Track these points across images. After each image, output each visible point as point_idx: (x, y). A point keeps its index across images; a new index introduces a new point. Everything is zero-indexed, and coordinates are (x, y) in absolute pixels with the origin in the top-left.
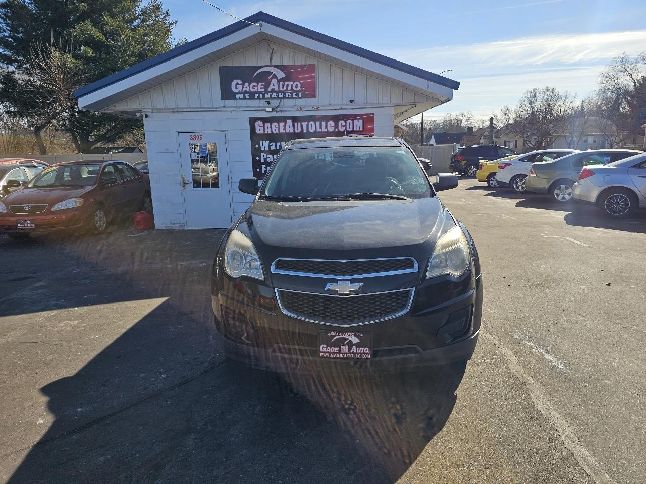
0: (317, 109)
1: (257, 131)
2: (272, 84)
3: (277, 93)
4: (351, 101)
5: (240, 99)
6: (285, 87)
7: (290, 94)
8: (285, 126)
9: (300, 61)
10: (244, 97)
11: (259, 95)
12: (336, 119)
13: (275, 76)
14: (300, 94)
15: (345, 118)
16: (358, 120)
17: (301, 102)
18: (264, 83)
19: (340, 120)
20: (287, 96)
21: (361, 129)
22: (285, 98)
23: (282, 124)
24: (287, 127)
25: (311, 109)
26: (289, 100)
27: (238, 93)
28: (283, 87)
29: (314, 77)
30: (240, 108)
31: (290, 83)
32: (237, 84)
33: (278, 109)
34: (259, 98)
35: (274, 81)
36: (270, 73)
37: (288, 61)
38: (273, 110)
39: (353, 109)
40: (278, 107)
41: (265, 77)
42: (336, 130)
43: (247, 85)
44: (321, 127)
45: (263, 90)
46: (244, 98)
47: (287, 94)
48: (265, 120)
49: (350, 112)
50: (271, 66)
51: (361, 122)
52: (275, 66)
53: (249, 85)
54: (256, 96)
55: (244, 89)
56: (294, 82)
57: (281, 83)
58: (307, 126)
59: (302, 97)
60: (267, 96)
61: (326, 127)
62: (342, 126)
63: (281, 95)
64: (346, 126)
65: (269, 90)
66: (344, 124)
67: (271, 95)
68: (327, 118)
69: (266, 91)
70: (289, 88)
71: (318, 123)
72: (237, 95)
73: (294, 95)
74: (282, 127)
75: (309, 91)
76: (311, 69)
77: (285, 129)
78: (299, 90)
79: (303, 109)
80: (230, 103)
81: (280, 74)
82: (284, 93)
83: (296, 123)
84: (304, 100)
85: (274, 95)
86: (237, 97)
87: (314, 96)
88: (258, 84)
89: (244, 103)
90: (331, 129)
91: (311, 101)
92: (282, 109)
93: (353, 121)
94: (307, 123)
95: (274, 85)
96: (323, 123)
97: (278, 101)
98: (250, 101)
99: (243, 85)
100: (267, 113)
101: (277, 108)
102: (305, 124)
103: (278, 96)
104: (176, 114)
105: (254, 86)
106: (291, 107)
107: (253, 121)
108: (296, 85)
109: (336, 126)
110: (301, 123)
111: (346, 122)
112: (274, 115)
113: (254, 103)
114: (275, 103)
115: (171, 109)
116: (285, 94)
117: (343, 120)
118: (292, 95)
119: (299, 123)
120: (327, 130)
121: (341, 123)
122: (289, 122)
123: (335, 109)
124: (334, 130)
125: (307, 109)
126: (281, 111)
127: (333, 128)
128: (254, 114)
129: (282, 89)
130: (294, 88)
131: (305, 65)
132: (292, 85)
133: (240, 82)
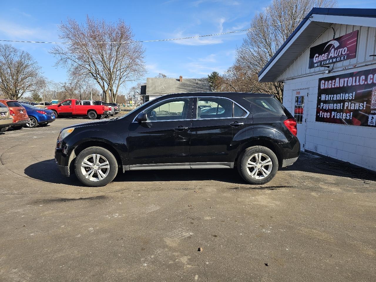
0: (355, 67)
1: (321, 87)
5: (316, 67)
6: (338, 53)
7: (339, 58)
8: (335, 82)
9: (350, 31)
11: (324, 62)
12: (367, 73)
13: (333, 47)
14: (346, 57)
15: (373, 72)
17: (346, 63)
18: (327, 53)
19: (370, 74)
20: (338, 60)
22: (337, 62)
23: (333, 81)
24: (336, 83)
25: (352, 67)
26: (340, 62)
27: (316, 63)
28: (336, 54)
29: (357, 41)
30: (316, 72)
31: (341, 50)
32: (316, 57)
35: (333, 50)
36: (332, 45)
38: (329, 72)
40: (333, 69)
41: (329, 49)
43: (320, 56)
44: (356, 82)
45: (326, 58)
46: (318, 66)
47: (338, 58)
48: (325, 79)
50: (333, 39)
52: (336, 39)
55: (319, 60)
56: (343, 48)
57: (336, 51)
58: (348, 81)
59: (347, 59)
61: (359, 81)
62: (371, 79)
63: (334, 60)
64: (373, 79)
65: (329, 57)
66: (372, 77)
67: (329, 61)
68: (359, 74)
70: (340, 54)
71: (354, 78)
72: (315, 65)
74: (333, 84)
76: (356, 34)
77: (334, 85)
78: (346, 54)
79: (347, 68)
80: (312, 70)
81: (336, 44)
82: (336, 57)
83: (341, 80)
84: (348, 61)
85: (331, 61)
87: (355, 56)
89: (317, 69)
90: (362, 83)
91: (353, 61)
92: (335, 70)
94: (347, 79)
96: (358, 78)
97: (332, 65)
98: (320, 67)
99: (318, 57)
102: (346, 79)
105: (323, 56)
106: (340, 68)
107: (320, 81)
108: (344, 51)
109: (366, 80)
110: (344, 80)
111: (373, 75)
112: (331, 75)
116: (337, 59)
117: (371, 74)
118: (341, 58)
119: (343, 79)
120: (360, 84)
121: (370, 76)
122: (337, 79)
123: (366, 65)
124: (365, 83)
125: (349, 68)
126: (334, 72)
127: (364, 81)
128: (321, 76)
129: (335, 55)
130: (343, 53)
131: (352, 33)
132: (342, 51)
133: (317, 55)
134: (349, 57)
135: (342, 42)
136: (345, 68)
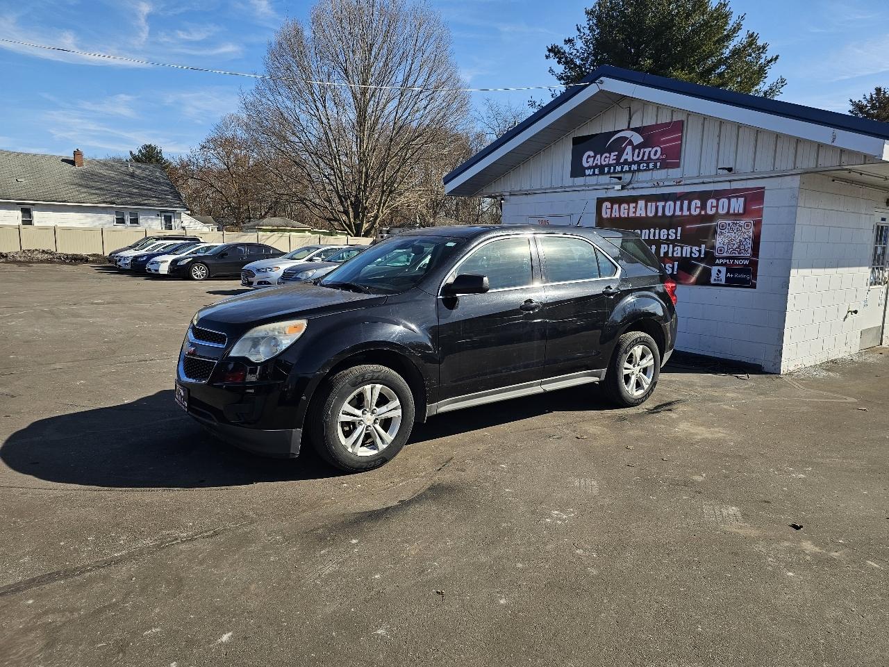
0: (678, 184)
1: (604, 215)
2: (625, 153)
3: (630, 164)
4: (730, 170)
5: (589, 175)
6: (641, 156)
7: (645, 165)
8: (636, 208)
9: (665, 118)
10: (594, 172)
11: (610, 169)
12: (704, 197)
13: (631, 143)
14: (658, 164)
15: (718, 195)
16: (737, 197)
17: (660, 174)
18: (617, 153)
19: (710, 198)
20: (641, 168)
21: (741, 211)
22: (639, 170)
23: (632, 205)
24: (638, 209)
25: (672, 183)
26: (643, 173)
27: (589, 168)
28: (638, 156)
29: (681, 138)
30: (588, 186)
31: (647, 150)
32: (589, 157)
33: (631, 186)
34: (609, 172)
35: (629, 148)
36: (626, 138)
37: (649, 121)
38: (623, 188)
39: (730, 181)
40: (630, 183)
41: (619, 146)
42: (703, 213)
43: (598, 156)
44: (681, 209)
45: (615, 161)
46: (594, 174)
47: (641, 165)
48: (613, 201)
49: (726, 186)
50: (629, 128)
51: (741, 200)
52: (633, 130)
53: (601, 157)
54: (606, 169)
55: (596, 162)
56: (653, 148)
57: (637, 151)
58: (664, 208)
59: (661, 168)
60: (618, 168)
61: (689, 209)
62: (712, 207)
63: (634, 167)
64: (717, 207)
65: (622, 161)
66: (715, 204)
67: (622, 168)
68: (689, 196)
69: (618, 163)
70: (646, 158)
71: (678, 203)
72: (586, 171)
73: (651, 165)
74: (632, 210)
75: (671, 158)
76: (678, 127)
77: (635, 212)
78: (658, 159)
79: (661, 184)
80: (579, 181)
81: (637, 139)
82: (638, 163)
83: (649, 204)
84: (664, 171)
85: (626, 168)
86: (587, 172)
87: (677, 165)
88: (610, 155)
89: (593, 180)
90: (695, 212)
91: (674, 173)
92: (635, 186)
93: (729, 199)
94: (663, 203)
95: (628, 155)
96: (686, 203)
97: (630, 175)
98: (600, 177)
99: (595, 157)
100: (616, 191)
101: (628, 184)
102: (661, 204)
103: (630, 168)
104: (529, 196)
105: (606, 157)
106: (646, 182)
107: (600, 202)
108: (655, 152)
109: (703, 207)
110: (656, 204)
111: (718, 200)
112: (625, 193)
113: (605, 179)
114: (627, 177)
115: (525, 191)
116: (639, 166)
117: (713, 198)
118: (648, 166)
119: (654, 204)
120: (690, 213)
121: (711, 202)
122: (641, 203)
123: (703, 183)
124: (700, 212)
125: (666, 184)
126: (633, 188)
127: (698, 210)
128: (602, 194)
129: (636, 159)
130: (652, 157)
131: (670, 123)
132: (650, 152)
133: (592, 154)
134: (665, 165)
135: (650, 135)
136: (656, 185)
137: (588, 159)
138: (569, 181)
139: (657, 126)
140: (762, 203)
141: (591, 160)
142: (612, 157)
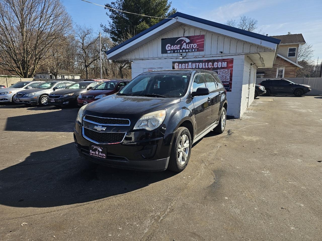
0: (203, 57)
1: (176, 68)
3: (185, 49)
4: (222, 52)
5: (169, 53)
6: (189, 46)
7: (191, 50)
8: (188, 65)
9: (198, 33)
10: (171, 52)
11: (177, 51)
12: (213, 61)
13: (185, 42)
14: (196, 50)
15: (218, 61)
16: (224, 62)
17: (197, 53)
18: (180, 45)
20: (190, 51)
21: (226, 66)
22: (189, 52)
23: (187, 64)
24: (189, 66)
25: (201, 57)
26: (191, 53)
27: (169, 50)
28: (188, 47)
29: (204, 41)
30: (169, 57)
31: (192, 45)
32: (169, 46)
33: (186, 57)
34: (177, 52)
35: (185, 44)
36: (183, 40)
37: (192, 34)
38: (183, 58)
39: (222, 56)
41: (181, 42)
43: (172, 46)
44: (205, 66)
45: (179, 48)
46: (171, 53)
48: (179, 63)
49: (220, 58)
50: (184, 37)
51: (226, 63)
52: (186, 37)
53: (173, 47)
54: (176, 51)
55: (171, 48)
57: (188, 45)
58: (199, 65)
59: (197, 51)
60: (181, 51)
61: (208, 66)
62: (216, 65)
63: (187, 51)
64: (218, 65)
65: (182, 48)
66: (217, 64)
67: (182, 51)
68: (208, 61)
69: (181, 49)
70: (191, 47)
71: (204, 64)
73: (193, 50)
74: (186, 66)
75: (201, 48)
76: (203, 37)
78: (196, 48)
79: (197, 57)
80: (165, 55)
81: (188, 41)
83: (193, 64)
84: (198, 52)
85: (184, 51)
86: (168, 52)
87: (203, 50)
88: (177, 46)
89: (171, 55)
91: (202, 53)
92: (187, 57)
93: (222, 62)
95: (184, 46)
96: (206, 64)
97: (185, 53)
98: (173, 54)
99: (171, 46)
100: (181, 59)
101: (185, 57)
102: (197, 64)
103: (185, 51)
104: (143, 61)
105: (175, 47)
106: (191, 56)
107: (174, 63)
108: (195, 46)
109: (213, 65)
112: (183, 60)
113: (175, 55)
114: (184, 54)
115: (142, 58)
116: (189, 50)
117: (216, 62)
118: (192, 50)
119: (195, 64)
120: (208, 67)
121: (216, 63)
122: (190, 64)
123: (213, 57)
124: (212, 67)
125: (199, 57)
126: (187, 58)
127: (211, 66)
128: (175, 60)
129: (187, 48)
130: (194, 47)
131: (200, 35)
132: (193, 45)
133: (170, 45)
134: (198, 50)
135: (192, 40)
136: (195, 57)
137: (168, 47)
138: (160, 55)
139: (194, 36)
140: (233, 64)
141: (169, 47)
142: (178, 47)
